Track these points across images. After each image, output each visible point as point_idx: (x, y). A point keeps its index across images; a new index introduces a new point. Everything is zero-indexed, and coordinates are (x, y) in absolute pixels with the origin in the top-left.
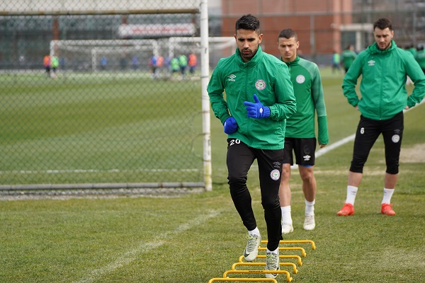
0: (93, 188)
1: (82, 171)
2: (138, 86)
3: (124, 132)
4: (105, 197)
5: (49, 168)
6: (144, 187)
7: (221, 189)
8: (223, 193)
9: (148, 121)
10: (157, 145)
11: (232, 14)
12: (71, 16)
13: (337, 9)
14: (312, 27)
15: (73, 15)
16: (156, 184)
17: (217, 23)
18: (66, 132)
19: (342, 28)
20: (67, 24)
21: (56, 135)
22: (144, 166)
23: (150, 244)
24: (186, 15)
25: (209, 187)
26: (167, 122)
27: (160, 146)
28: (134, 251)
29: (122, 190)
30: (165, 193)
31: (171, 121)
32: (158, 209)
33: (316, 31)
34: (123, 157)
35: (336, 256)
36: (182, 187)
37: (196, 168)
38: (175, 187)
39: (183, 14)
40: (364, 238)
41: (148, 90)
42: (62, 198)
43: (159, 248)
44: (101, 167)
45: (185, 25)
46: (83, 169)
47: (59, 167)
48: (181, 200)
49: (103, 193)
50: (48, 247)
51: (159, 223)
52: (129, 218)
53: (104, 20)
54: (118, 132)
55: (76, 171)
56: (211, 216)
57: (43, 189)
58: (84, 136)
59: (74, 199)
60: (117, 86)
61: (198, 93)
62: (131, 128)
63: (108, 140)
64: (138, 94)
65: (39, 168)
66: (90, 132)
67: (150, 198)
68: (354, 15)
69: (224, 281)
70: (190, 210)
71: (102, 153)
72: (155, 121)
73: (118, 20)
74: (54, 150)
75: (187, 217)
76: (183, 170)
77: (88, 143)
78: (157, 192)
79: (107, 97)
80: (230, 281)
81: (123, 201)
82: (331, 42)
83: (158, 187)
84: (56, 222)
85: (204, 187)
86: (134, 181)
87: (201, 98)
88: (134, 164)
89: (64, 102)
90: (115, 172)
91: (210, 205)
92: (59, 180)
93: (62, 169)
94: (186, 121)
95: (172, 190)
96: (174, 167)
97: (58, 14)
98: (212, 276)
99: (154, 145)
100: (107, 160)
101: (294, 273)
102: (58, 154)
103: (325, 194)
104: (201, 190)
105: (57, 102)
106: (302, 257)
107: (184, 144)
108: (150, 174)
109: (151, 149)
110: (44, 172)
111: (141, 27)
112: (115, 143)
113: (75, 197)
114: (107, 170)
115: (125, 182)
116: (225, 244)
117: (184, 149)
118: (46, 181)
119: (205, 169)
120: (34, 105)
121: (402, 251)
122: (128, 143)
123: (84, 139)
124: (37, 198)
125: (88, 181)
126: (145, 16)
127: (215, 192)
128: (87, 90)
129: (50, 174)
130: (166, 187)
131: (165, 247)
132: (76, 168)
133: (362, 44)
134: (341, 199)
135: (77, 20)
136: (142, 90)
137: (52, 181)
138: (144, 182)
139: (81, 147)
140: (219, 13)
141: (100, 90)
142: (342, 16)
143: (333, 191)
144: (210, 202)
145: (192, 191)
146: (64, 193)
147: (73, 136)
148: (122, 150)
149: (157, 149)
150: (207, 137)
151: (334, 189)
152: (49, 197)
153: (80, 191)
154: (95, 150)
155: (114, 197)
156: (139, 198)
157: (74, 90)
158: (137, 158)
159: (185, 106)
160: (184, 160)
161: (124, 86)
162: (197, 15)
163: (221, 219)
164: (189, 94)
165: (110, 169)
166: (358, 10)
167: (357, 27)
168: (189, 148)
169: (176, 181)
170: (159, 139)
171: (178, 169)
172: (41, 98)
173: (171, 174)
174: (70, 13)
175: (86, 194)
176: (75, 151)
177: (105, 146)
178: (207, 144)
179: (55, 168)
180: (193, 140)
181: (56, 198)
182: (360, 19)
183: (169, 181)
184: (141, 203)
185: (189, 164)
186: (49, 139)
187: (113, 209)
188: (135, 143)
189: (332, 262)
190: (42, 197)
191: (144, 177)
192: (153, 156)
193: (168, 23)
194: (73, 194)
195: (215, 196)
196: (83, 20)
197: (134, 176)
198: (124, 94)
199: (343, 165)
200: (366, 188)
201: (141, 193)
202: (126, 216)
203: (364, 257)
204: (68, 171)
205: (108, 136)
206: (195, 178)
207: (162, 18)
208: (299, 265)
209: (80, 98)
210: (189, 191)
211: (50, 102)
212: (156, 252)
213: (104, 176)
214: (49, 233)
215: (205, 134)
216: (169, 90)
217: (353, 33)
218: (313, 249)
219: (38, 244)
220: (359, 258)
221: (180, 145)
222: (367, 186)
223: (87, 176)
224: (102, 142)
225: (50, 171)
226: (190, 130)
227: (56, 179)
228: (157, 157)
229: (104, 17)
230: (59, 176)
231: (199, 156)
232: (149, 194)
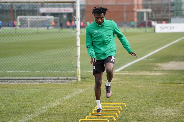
0: (28, 79)
1: (23, 72)
2: (48, 35)
3: (42, 55)
4: (33, 83)
5: (9, 70)
6: (51, 79)
7: (84, 80)
8: (85, 82)
9: (53, 50)
10: (56, 61)
11: (89, 4)
12: (19, 4)
13: (136, 2)
14: (125, 10)
15: (20, 3)
16: (56, 78)
17: (83, 7)
18: (16, 55)
19: (138, 10)
20: (17, 7)
21: (12, 56)
22: (51, 70)
23: (53, 104)
24: (70, 4)
25: (79, 79)
26: (61, 50)
27: (58, 61)
28: (46, 107)
29: (41, 80)
30: (60, 82)
31: (63, 50)
32: (57, 89)
33: (126, 12)
34: (42, 66)
35: (135, 110)
36: (67, 79)
37: (73, 71)
38: (64, 79)
39: (68, 4)
40: (147, 102)
41: (53, 36)
42: (14, 84)
43: (57, 106)
44: (31, 70)
45: (70, 8)
46: (24, 71)
47: (13, 70)
48: (67, 85)
49: (33, 81)
50: (8, 105)
51: (57, 95)
52: (44, 93)
53: (33, 5)
54: (39, 55)
55: (21, 72)
56: (80, 92)
57: (6, 80)
58: (24, 56)
59: (20, 84)
60: (39, 35)
61: (75, 38)
62: (45, 53)
63: (35, 58)
64: (48, 38)
65: (4, 70)
66: (27, 55)
67: (53, 84)
68: (143, 5)
69: (86, 120)
70: (71, 89)
71: (32, 64)
72: (56, 50)
73: (39, 5)
74: (11, 62)
75: (70, 92)
76: (68, 72)
77: (26, 59)
78: (56, 81)
79: (35, 39)
80: (88, 121)
81: (41, 85)
82: (133, 17)
83: (57, 79)
84: (12, 94)
85: (77, 79)
86: (46, 76)
87: (76, 40)
88: (46, 69)
89: (15, 41)
90: (38, 72)
91: (79, 87)
92: (13, 75)
93: (14, 71)
94: (70, 50)
95: (63, 80)
96: (64, 70)
97: (14, 2)
98: (81, 118)
99: (55, 61)
100: (34, 67)
101: (117, 117)
102: (13, 64)
103: (130, 83)
104: (76, 81)
105: (12, 41)
106: (120, 110)
107: (68, 60)
108: (53, 73)
109: (54, 62)
110: (6, 72)
111: (50, 9)
112: (38, 59)
113: (20, 83)
114: (34, 71)
115: (42, 77)
116: (86, 104)
117: (68, 62)
118: (7, 76)
119: (77, 72)
120: (5, 42)
121: (164, 108)
122: (44, 60)
123: (24, 58)
124: (3, 83)
125: (26, 76)
126: (52, 4)
127: (82, 81)
128: (26, 36)
129: (9, 73)
130: (60, 79)
131: (60, 105)
132: (21, 71)
133: (147, 17)
134: (137, 85)
135: (21, 5)
136: (50, 36)
137: (10, 76)
138: (50, 77)
139: (23, 61)
140: (84, 3)
141: (32, 36)
142: (138, 5)
143: (134, 82)
144: (80, 86)
145: (72, 81)
146: (15, 81)
147: (19, 56)
148: (41, 63)
149: (57, 62)
150: (79, 58)
151: (134, 81)
152: (9, 83)
153: (22, 81)
154: (29, 62)
155: (38, 83)
156: (49, 84)
157: (20, 36)
158: (47, 66)
159: (69, 44)
160: (68, 67)
161: (42, 35)
162: (75, 4)
163: (84, 93)
164: (71, 39)
165: (36, 71)
166: (145, 3)
167: (145, 10)
168: (71, 62)
169: (65, 76)
170: (57, 58)
171: (66, 71)
172: (5, 39)
173: (63, 73)
174: (19, 2)
175: (25, 82)
176: (20, 63)
177: (33, 61)
178: (79, 60)
179: (12, 70)
180: (72, 59)
181: (12, 83)
182: (146, 7)
183: (62, 76)
184: (49, 86)
185: (70, 69)
186: (9, 57)
187: (37, 88)
188: (47, 60)
189: (133, 113)
190: (5, 83)
191: (51, 75)
192: (55, 65)
193: (62, 7)
194: (19, 82)
195: (82, 83)
196: (24, 5)
197: (46, 74)
198: (42, 38)
199: (138, 70)
200: (148, 81)
201: (49, 82)
202: (43, 92)
203: (147, 110)
204: (17, 72)
205: (35, 56)
206: (73, 75)
207: (59, 5)
208: (118, 114)
209: (23, 39)
210: (70, 81)
211: (9, 41)
212: (56, 108)
213: (33, 74)
214: (9, 99)
215: (78, 56)
216: (62, 37)
217: (143, 13)
218: (125, 107)
219: (4, 104)
220: (145, 111)
221: (67, 61)
222: (149, 79)
223: (25, 74)
224: (32, 59)
225: (9, 72)
226: (71, 54)
227: (11, 75)
228: (56, 66)
229: (34, 4)
230: (13, 74)
231: (75, 66)
232: (53, 82)
